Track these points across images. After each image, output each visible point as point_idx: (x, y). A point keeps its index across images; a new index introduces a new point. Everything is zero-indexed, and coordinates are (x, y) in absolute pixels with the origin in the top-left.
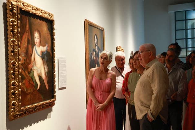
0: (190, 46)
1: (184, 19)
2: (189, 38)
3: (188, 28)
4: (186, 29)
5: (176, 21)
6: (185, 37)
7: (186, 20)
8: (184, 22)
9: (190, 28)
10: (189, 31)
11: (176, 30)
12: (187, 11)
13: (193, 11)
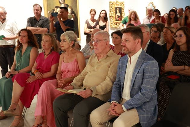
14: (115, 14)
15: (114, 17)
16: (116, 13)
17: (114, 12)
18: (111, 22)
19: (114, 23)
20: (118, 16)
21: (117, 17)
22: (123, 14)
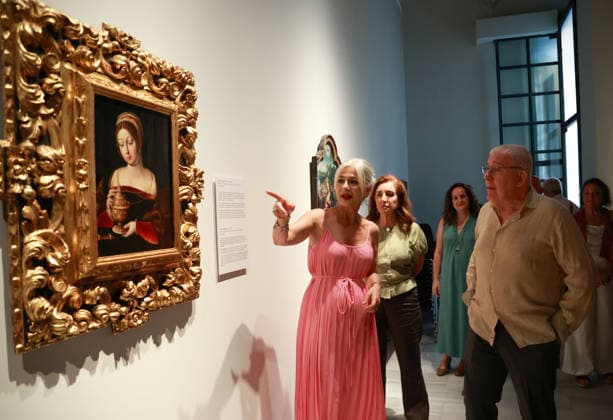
0: (542, 147)
1: (525, 62)
2: (538, 120)
3: (536, 91)
4: (531, 95)
5: (499, 69)
6: (526, 119)
7: (530, 66)
8: (524, 71)
9: (541, 90)
10: (539, 101)
11: (500, 97)
12: (531, 40)
13: (547, 38)
14: (87, 167)
15: (77, 212)
16: (108, 160)
17: (76, 150)
18: (36, 274)
19: (83, 285)
20: (129, 193)
21: (116, 206)
22: (184, 181)
